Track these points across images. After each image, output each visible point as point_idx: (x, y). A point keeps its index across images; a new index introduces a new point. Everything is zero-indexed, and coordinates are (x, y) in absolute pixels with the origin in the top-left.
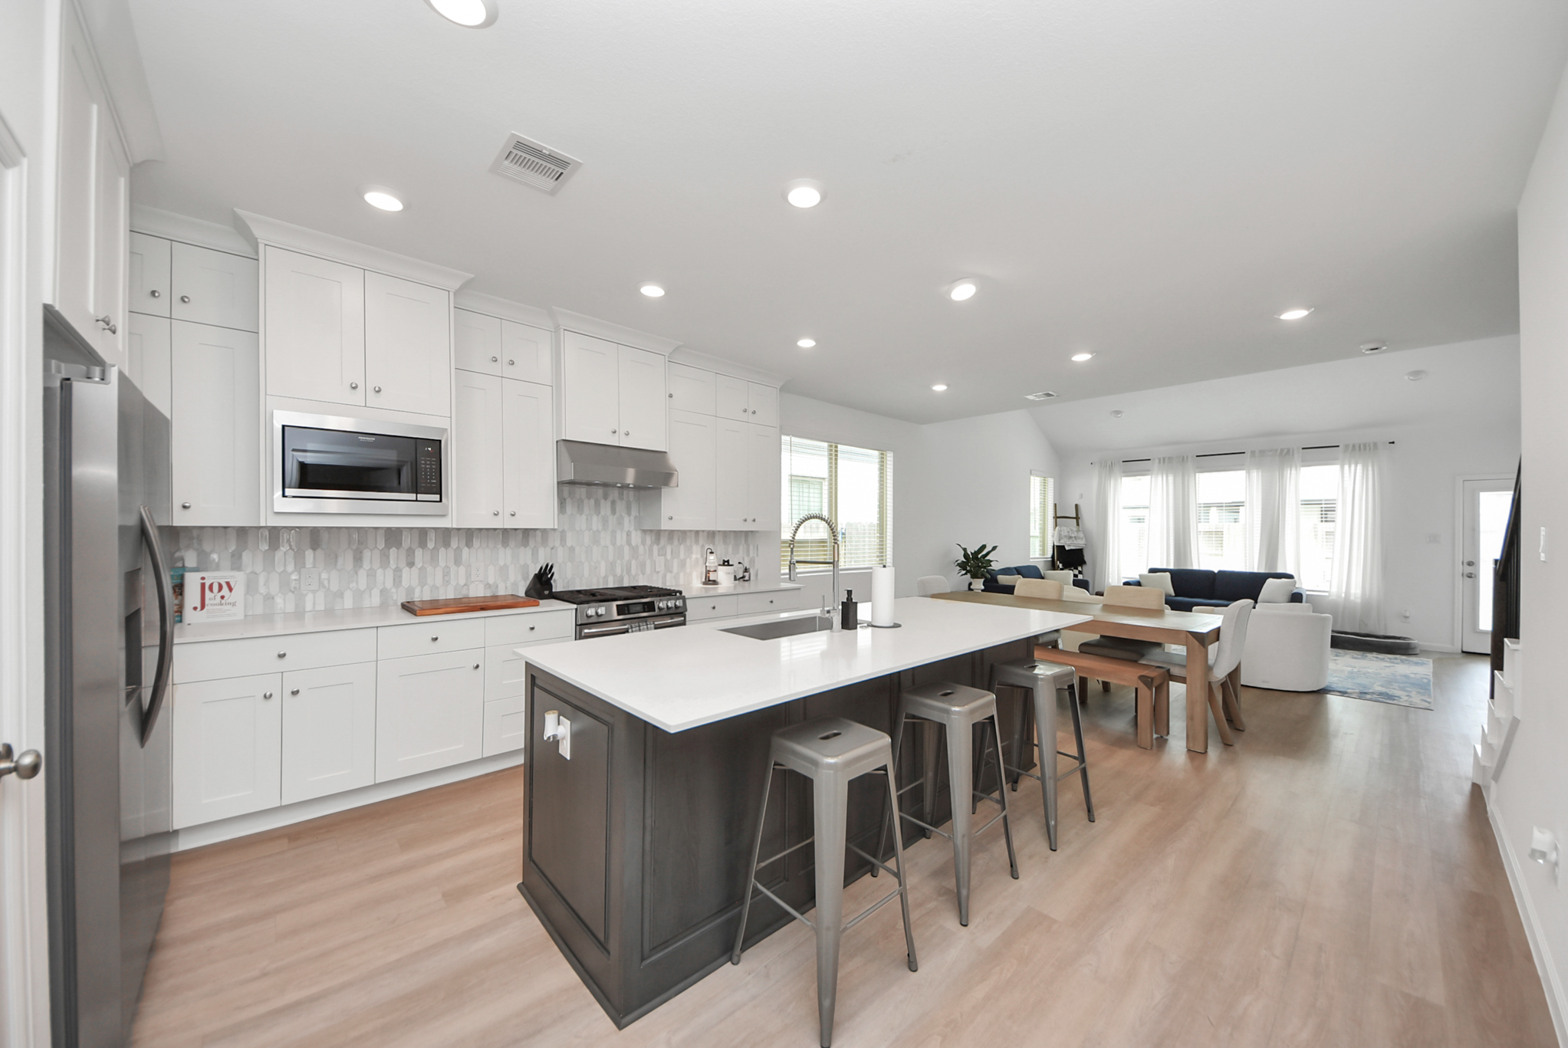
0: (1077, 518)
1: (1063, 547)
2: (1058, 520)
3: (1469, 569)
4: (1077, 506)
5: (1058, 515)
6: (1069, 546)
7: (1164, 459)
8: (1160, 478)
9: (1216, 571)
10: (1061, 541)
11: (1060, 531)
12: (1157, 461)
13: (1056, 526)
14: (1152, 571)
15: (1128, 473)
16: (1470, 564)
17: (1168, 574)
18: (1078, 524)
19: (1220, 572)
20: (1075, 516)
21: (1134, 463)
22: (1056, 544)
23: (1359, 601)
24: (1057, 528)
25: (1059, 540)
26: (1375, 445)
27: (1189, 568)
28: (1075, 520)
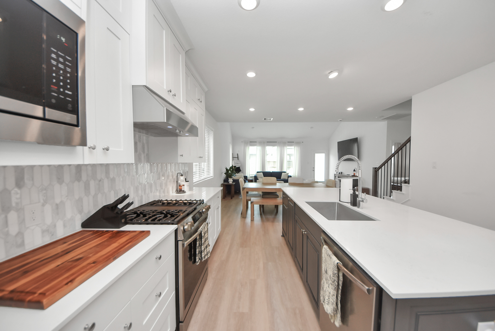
0: (238, 158)
1: (236, 166)
2: (234, 158)
3: (313, 169)
4: (237, 154)
5: (234, 157)
6: (237, 166)
7: (260, 142)
8: (259, 147)
9: (271, 172)
10: (235, 165)
11: (235, 162)
12: (258, 142)
13: (233, 160)
14: (258, 172)
15: (251, 145)
16: (313, 168)
17: (262, 173)
18: (238, 159)
19: (272, 172)
20: (237, 157)
21: (252, 143)
22: (234, 165)
23: (297, 177)
24: (234, 161)
25: (235, 164)
26: (300, 142)
27: (265, 171)
28: (237, 158)
